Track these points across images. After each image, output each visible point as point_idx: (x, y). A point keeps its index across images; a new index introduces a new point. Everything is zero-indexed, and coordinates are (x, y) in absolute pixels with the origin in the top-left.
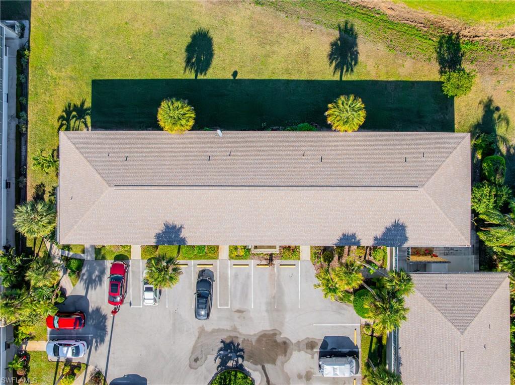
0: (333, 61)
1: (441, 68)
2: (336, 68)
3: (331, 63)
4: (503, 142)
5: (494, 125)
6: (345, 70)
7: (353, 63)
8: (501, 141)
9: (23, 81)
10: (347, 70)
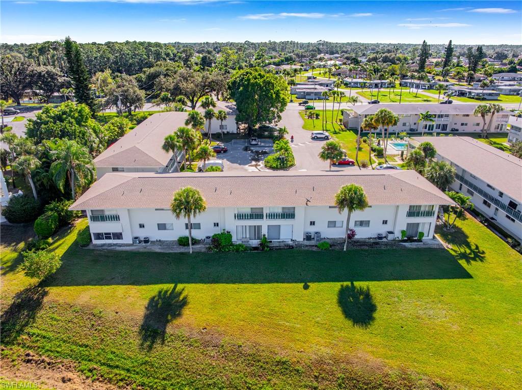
1: (42, 298)
3: (185, 298)
7: (156, 298)
10: (166, 292)
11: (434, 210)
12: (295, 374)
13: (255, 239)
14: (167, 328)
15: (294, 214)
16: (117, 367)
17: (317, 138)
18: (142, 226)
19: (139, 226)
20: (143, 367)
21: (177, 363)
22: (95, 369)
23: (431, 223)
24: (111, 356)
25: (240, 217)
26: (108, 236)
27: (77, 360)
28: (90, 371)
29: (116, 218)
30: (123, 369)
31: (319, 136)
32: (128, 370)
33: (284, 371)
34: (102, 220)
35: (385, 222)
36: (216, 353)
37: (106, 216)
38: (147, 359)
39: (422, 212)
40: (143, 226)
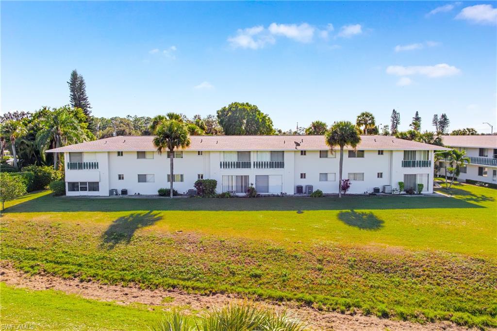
11: (429, 159)
12: (293, 260)
13: (242, 192)
14: (135, 232)
15: (283, 162)
18: (121, 177)
19: (118, 177)
20: (99, 262)
21: (142, 257)
22: (38, 265)
23: (428, 174)
24: (62, 255)
25: (225, 165)
26: (83, 186)
27: (19, 260)
28: (32, 267)
29: (95, 166)
30: (74, 264)
32: (79, 265)
33: (278, 258)
34: (79, 168)
35: (380, 175)
36: (193, 248)
37: (84, 163)
38: (106, 255)
39: (417, 161)
40: (123, 178)
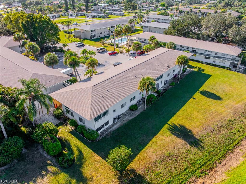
0: (181, 126)
1: (136, 173)
2: (175, 125)
3: (179, 125)
4: (55, 171)
5: (70, 176)
6: (171, 127)
7: (173, 132)
8: (56, 171)
9: (218, 66)
10: (170, 128)
14: (196, 137)
15: (162, 75)
16: (205, 163)
17: (80, 46)
18: (114, 111)
20: (211, 155)
22: (202, 171)
24: (199, 162)
26: (102, 126)
27: (192, 175)
28: (202, 173)
29: (107, 112)
30: (208, 161)
31: (80, 45)
32: (209, 160)
37: (102, 115)
38: (207, 151)
